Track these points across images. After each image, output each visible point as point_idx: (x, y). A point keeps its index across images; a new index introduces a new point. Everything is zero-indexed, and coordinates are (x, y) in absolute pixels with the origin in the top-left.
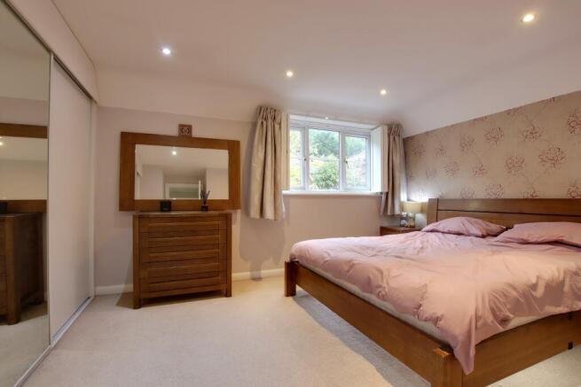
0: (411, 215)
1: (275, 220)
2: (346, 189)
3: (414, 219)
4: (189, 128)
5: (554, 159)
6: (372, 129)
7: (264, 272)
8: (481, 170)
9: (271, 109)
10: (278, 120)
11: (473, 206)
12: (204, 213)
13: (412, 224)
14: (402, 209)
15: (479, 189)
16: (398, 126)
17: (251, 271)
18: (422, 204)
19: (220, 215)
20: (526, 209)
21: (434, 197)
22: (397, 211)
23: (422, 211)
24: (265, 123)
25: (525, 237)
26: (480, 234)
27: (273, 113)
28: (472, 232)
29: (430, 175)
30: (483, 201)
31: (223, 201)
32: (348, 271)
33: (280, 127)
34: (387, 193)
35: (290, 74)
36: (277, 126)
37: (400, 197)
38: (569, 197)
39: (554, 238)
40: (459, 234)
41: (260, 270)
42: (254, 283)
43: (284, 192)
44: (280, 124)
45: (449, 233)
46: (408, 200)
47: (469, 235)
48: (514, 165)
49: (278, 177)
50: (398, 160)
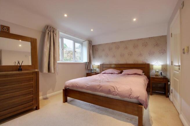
0: (95, 69)
1: (54, 73)
2: (75, 61)
3: (96, 70)
4: (8, 28)
5: (130, 54)
6: (83, 42)
7: (48, 95)
8: (114, 56)
9: (52, 28)
10: (55, 32)
11: (113, 66)
12: (20, 72)
13: (95, 72)
14: (93, 67)
15: (114, 61)
16: (91, 41)
17: (42, 96)
18: (98, 66)
19: (33, 73)
20: (125, 66)
21: (101, 63)
22: (91, 68)
23: (98, 68)
24: (49, 33)
25: (129, 73)
26: (118, 73)
27: (53, 30)
28: (115, 73)
29: (100, 57)
30: (115, 64)
31: (29, 66)
32: (99, 88)
33: (56, 36)
34: (88, 62)
35: (66, 15)
36: (55, 35)
37: (92, 64)
38: (134, 63)
39: (135, 73)
40: (112, 74)
41: (46, 94)
42: (45, 101)
43: (58, 62)
44: (56, 34)
45: (109, 73)
46: (94, 64)
47: (114, 74)
48: (122, 55)
49: (56, 56)
50: (91, 52)
